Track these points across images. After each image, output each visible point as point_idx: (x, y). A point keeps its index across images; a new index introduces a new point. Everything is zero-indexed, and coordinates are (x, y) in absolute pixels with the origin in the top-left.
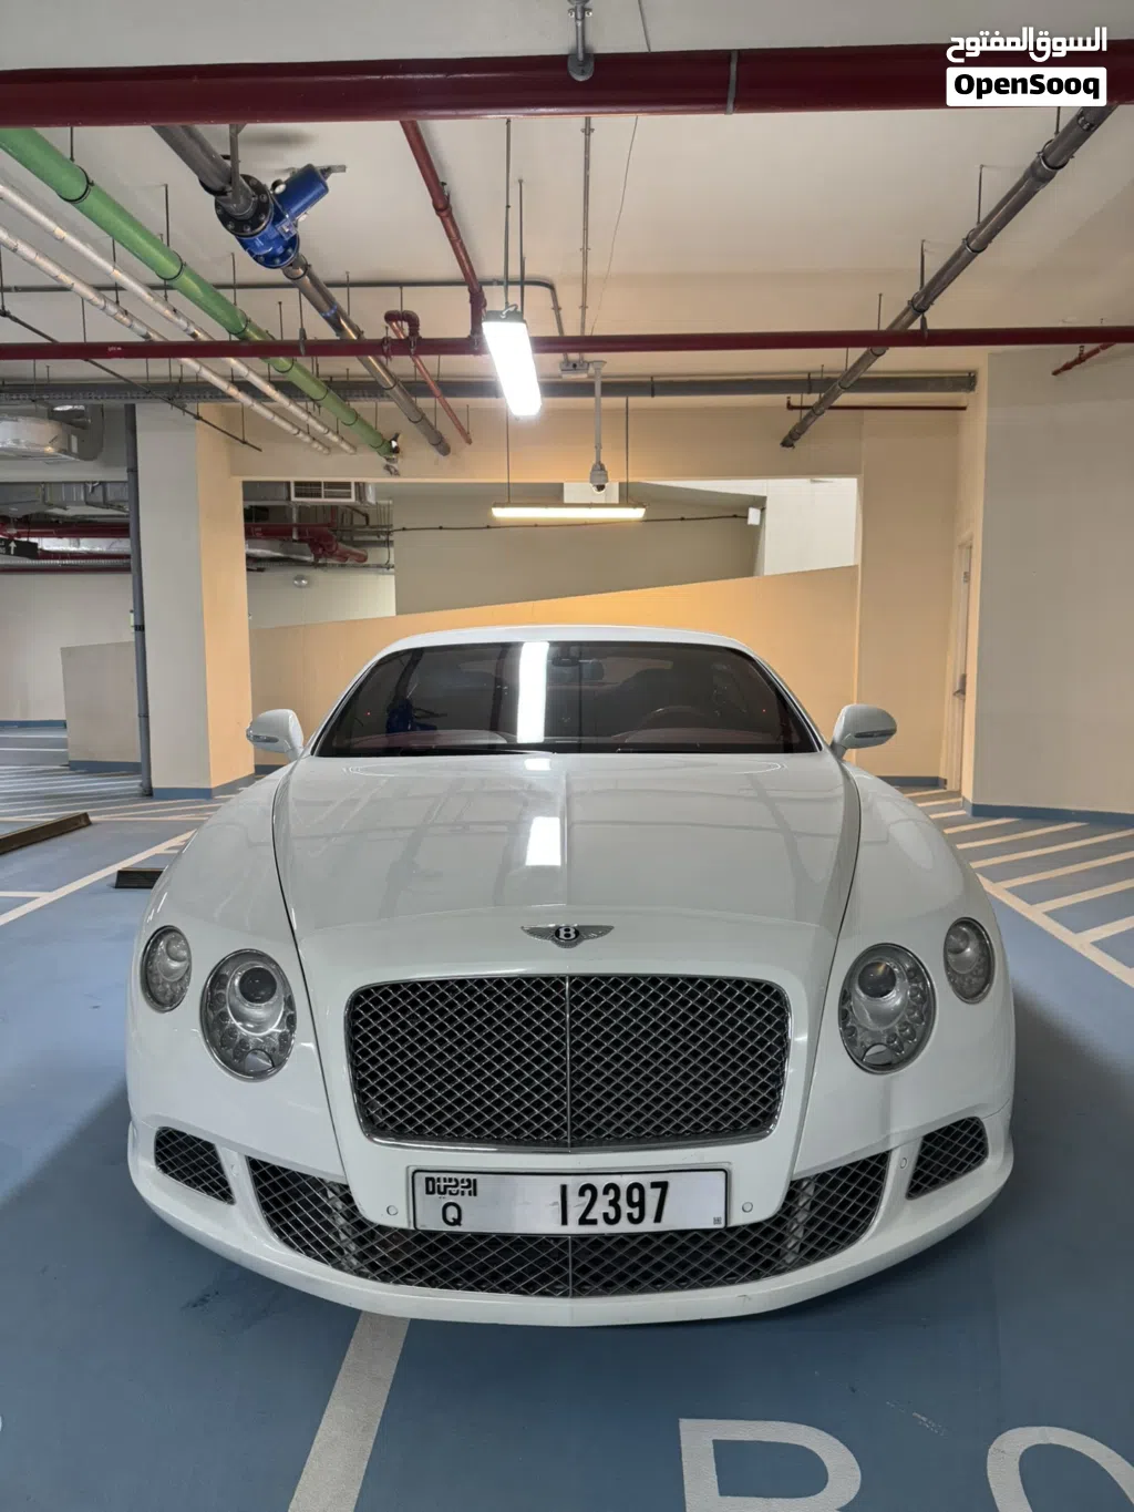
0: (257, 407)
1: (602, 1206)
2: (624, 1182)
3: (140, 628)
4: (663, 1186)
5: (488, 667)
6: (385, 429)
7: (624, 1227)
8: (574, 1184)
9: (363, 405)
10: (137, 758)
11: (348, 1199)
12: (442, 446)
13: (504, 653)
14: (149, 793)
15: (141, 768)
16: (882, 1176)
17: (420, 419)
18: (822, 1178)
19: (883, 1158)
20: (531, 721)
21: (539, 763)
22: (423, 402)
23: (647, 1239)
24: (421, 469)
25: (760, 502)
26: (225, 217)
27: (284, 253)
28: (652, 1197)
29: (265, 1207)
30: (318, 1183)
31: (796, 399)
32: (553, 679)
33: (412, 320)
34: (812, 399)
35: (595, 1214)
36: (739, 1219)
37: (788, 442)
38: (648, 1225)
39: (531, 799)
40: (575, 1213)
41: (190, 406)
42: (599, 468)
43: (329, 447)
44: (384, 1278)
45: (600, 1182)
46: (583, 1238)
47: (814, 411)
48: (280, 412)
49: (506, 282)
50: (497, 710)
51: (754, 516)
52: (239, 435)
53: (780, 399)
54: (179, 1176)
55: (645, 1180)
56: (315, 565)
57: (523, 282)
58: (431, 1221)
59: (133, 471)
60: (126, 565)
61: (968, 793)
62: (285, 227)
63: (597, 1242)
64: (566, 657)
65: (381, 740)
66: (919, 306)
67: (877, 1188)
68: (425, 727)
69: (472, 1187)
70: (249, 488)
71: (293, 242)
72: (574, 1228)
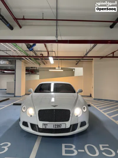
0: (28, 61)
1: (57, 126)
2: (58, 124)
3: (15, 80)
4: (61, 125)
5: (48, 85)
6: (39, 62)
7: (58, 128)
8: (55, 125)
9: (37, 61)
10: (14, 93)
11: (38, 126)
12: (44, 64)
13: (50, 84)
14: (15, 96)
15: (14, 94)
16: (78, 125)
17: (43, 62)
18: (73, 125)
19: (78, 124)
20: (52, 90)
21: (53, 94)
22: (43, 60)
23: (60, 129)
24: (42, 66)
25: (74, 69)
26: (27, 47)
27: (32, 50)
28: (60, 126)
29: (31, 127)
30: (35, 125)
31: (77, 61)
32: (54, 86)
33: (43, 55)
34: (78, 61)
35: (56, 127)
36: (67, 128)
37: (76, 64)
38: (60, 128)
39: (52, 96)
40: (55, 127)
41: (22, 60)
42: (59, 67)
43: (34, 64)
44: (40, 132)
45: (56, 124)
46: (55, 129)
47: (78, 62)
48: (30, 61)
49: (51, 51)
50: (49, 89)
51: (74, 70)
52: (26, 63)
53: (75, 61)
54: (24, 125)
55: (60, 124)
56: (31, 74)
57: (52, 51)
58: (44, 128)
59: (15, 66)
60: (14, 74)
61: (93, 97)
62: (32, 48)
63: (56, 129)
64: (55, 84)
65: (39, 91)
66: (86, 54)
67: (77, 126)
68: (43, 90)
69: (47, 125)
70: (26, 67)
71: (33, 49)
72: (54, 128)
